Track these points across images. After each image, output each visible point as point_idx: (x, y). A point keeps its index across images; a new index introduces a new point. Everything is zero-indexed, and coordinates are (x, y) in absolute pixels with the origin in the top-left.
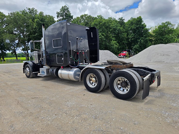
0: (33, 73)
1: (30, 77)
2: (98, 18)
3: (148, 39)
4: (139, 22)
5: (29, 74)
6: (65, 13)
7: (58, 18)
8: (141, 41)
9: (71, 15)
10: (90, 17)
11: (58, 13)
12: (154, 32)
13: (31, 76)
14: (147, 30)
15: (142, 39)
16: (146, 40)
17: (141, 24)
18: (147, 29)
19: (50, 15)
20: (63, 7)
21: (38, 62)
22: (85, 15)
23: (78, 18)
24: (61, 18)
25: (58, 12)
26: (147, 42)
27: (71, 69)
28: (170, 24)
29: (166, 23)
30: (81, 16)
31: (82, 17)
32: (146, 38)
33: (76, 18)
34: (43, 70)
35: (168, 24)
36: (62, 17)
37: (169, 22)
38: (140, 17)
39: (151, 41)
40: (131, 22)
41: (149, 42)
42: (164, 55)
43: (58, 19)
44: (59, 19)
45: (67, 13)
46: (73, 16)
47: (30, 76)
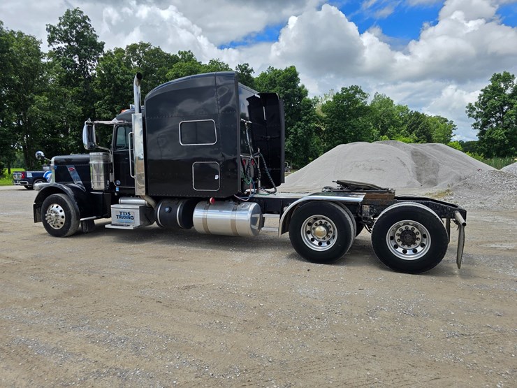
0: (81, 219)
1: (68, 233)
2: (180, 57)
3: (313, 128)
4: (290, 82)
5: (61, 226)
6: (77, 32)
7: (50, 44)
8: (296, 130)
9: (99, 41)
10: (158, 52)
11: (52, 30)
12: (324, 109)
13: (71, 231)
14: (309, 105)
15: (299, 126)
16: (310, 130)
17: (295, 86)
18: (309, 101)
19: (23, 32)
20: (68, 12)
21: (102, 187)
22: (143, 46)
23: (119, 51)
24: (63, 45)
25: (51, 26)
26: (311, 134)
27: (239, 204)
28: (361, 92)
29: (352, 88)
30: (128, 47)
31: (132, 49)
32: (309, 125)
33: (113, 51)
34: (127, 211)
35: (355, 93)
36: (67, 44)
37: (357, 87)
38: (293, 69)
39: (318, 130)
40: (271, 80)
41: (314, 134)
42: (371, 169)
43: (51, 48)
44: (54, 49)
45: (82, 32)
46: (103, 44)
47: (67, 231)
